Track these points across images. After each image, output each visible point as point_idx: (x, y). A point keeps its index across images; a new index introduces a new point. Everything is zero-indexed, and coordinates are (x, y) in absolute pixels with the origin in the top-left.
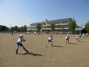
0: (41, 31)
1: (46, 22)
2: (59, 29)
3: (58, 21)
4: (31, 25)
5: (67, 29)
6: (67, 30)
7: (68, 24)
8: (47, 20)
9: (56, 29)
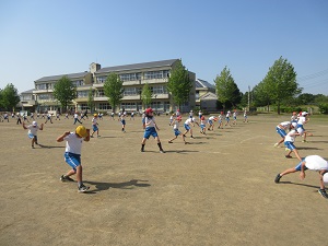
0: (78, 108)
1: (94, 71)
2: (138, 97)
3: (135, 71)
4: (38, 84)
5: (166, 96)
6: (166, 102)
7: (167, 80)
8: (98, 66)
9: (125, 98)
